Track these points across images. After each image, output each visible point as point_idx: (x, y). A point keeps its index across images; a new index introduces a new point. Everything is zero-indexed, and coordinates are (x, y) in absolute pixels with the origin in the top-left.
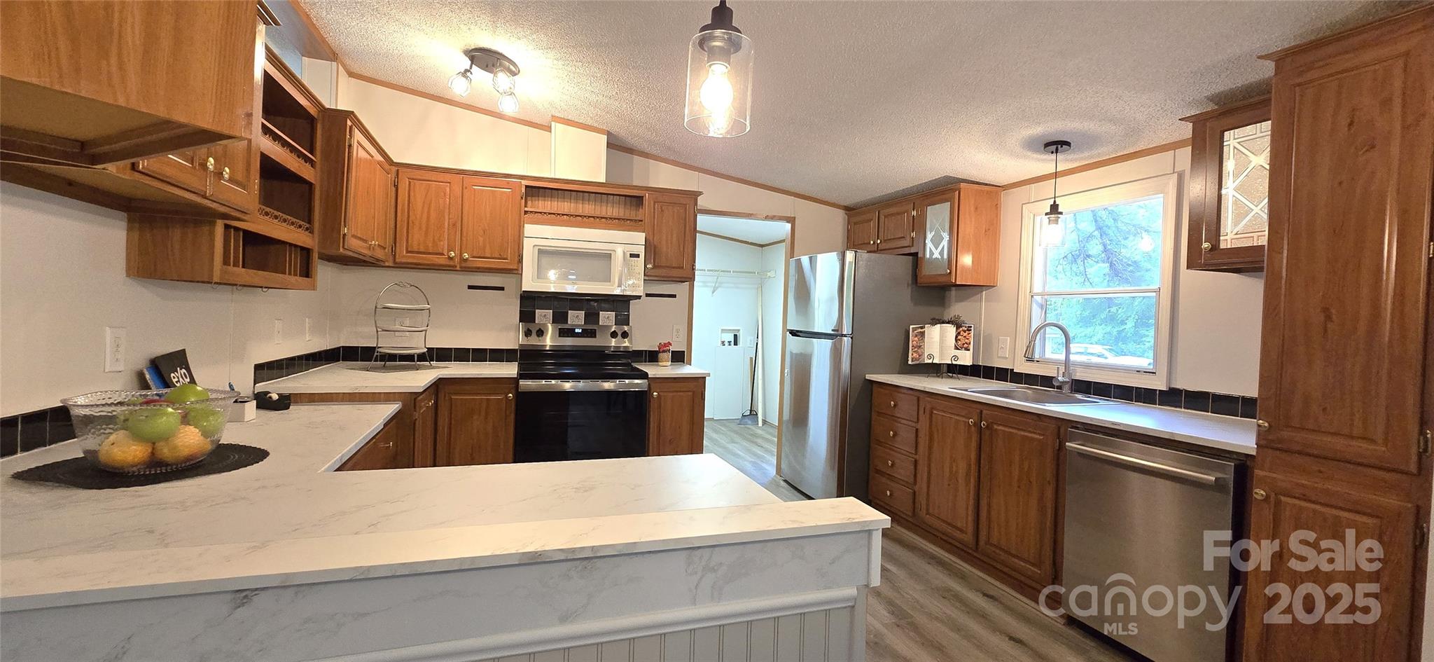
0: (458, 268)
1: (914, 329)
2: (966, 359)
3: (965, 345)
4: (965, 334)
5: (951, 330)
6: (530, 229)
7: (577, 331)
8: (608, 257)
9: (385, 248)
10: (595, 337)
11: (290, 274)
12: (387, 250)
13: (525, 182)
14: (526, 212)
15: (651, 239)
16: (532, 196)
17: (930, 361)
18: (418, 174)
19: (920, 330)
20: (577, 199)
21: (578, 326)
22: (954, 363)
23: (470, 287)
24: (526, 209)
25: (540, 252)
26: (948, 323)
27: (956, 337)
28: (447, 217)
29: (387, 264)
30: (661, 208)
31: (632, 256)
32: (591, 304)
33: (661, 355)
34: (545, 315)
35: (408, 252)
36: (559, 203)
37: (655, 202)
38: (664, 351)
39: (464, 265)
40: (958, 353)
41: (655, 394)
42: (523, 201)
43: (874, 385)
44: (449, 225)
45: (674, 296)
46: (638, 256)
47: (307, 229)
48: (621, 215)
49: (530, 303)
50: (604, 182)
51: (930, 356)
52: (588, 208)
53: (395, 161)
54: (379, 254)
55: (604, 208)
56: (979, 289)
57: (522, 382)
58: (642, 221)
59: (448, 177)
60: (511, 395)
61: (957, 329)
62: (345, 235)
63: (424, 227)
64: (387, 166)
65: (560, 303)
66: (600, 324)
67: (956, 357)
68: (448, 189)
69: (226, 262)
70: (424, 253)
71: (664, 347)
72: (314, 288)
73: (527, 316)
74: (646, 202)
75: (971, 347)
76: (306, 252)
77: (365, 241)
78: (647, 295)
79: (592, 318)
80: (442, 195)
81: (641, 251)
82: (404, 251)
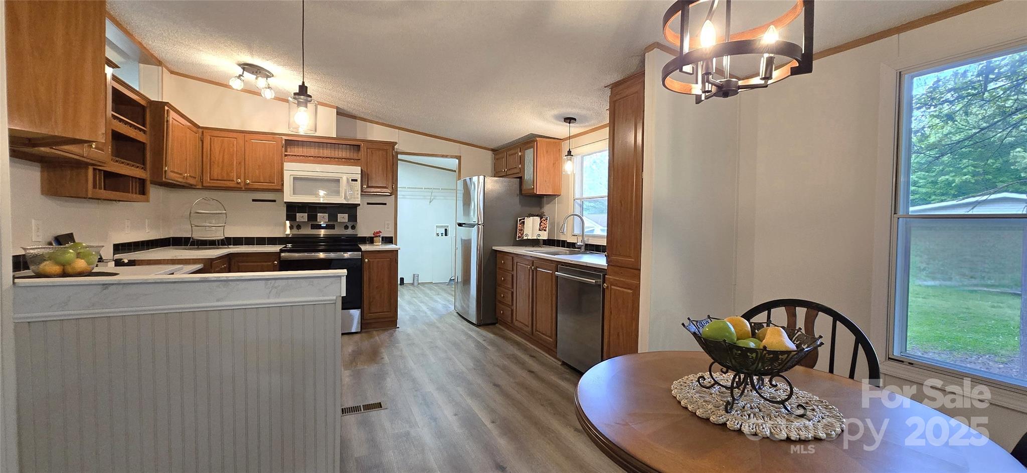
0: (243, 189)
1: (520, 220)
2: (544, 236)
3: (544, 228)
4: (545, 222)
5: (538, 219)
6: (287, 166)
7: (323, 225)
8: (338, 181)
9: (195, 178)
10: (334, 229)
11: (132, 193)
12: (197, 179)
13: (284, 138)
14: (286, 155)
15: (366, 170)
16: (290, 145)
17: (526, 238)
18: (216, 133)
19: (523, 220)
20: (319, 147)
21: (324, 223)
22: (538, 238)
23: (254, 200)
24: (286, 153)
25: (294, 178)
26: (537, 216)
27: (540, 224)
28: (235, 159)
29: (198, 187)
30: (372, 152)
31: (352, 180)
32: (332, 209)
33: (375, 239)
34: (303, 217)
35: (211, 179)
36: (308, 150)
37: (367, 149)
38: (377, 236)
39: (246, 187)
40: (540, 233)
41: (366, 260)
42: (284, 149)
43: (497, 252)
44: (237, 163)
45: (385, 204)
46: (356, 180)
47: (142, 168)
48: (348, 156)
49: (293, 209)
50: (335, 137)
51: (527, 235)
52: (327, 152)
53: (201, 126)
54: (192, 181)
55: (337, 152)
56: (554, 197)
57: (283, 254)
58: (360, 160)
59: (235, 135)
60: (276, 262)
61: (541, 219)
62: (166, 171)
63: (221, 165)
64: (195, 129)
65: (312, 209)
66: (338, 221)
67: (539, 235)
68: (235, 142)
70: (221, 180)
71: (377, 234)
72: (147, 201)
73: (291, 217)
74: (362, 149)
75: (547, 229)
76: (142, 182)
77: (181, 174)
78: (368, 204)
79: (333, 218)
80: (232, 145)
81: (359, 177)
82: (209, 179)
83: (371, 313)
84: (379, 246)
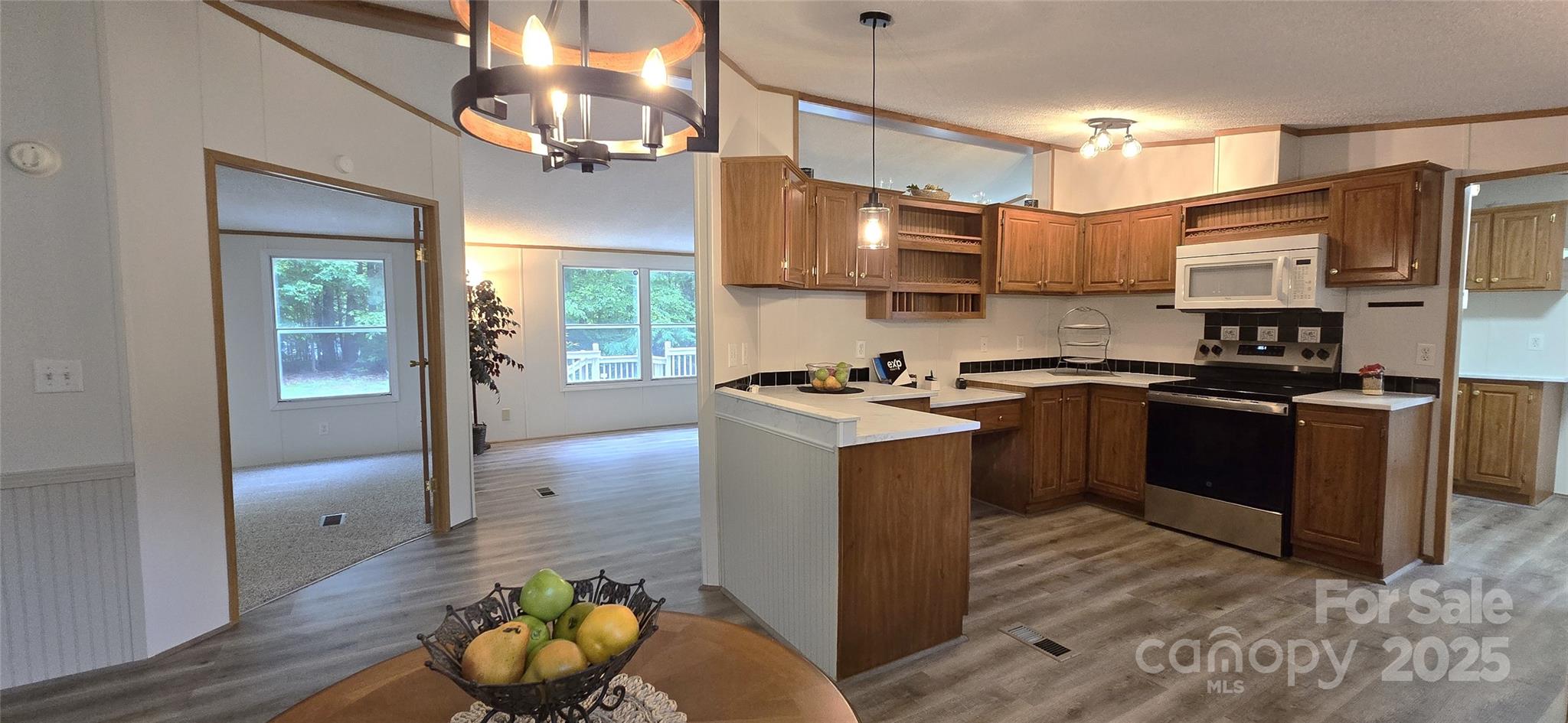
0: (1128, 292)
6: (1184, 251)
7: (1260, 348)
8: (1269, 267)
9: (1071, 283)
10: (1282, 355)
11: (958, 310)
12: (1073, 284)
13: (1186, 205)
14: (1188, 233)
15: (1339, 238)
16: (1202, 215)
18: (1099, 219)
20: (1250, 207)
21: (1263, 343)
23: (1159, 307)
24: (1188, 230)
25: (1193, 270)
28: (1118, 251)
29: (1080, 293)
30: (1355, 197)
31: (1299, 262)
32: (1288, 320)
33: (1366, 381)
34: (1231, 332)
35: (1092, 283)
36: (1230, 216)
37: (1344, 192)
38: (1370, 376)
39: (1132, 289)
41: (1301, 419)
42: (1184, 224)
44: (1120, 255)
45: (1420, 304)
46: (1308, 262)
47: (976, 282)
48: (1309, 215)
49: (1214, 320)
50: (1277, 183)
52: (1265, 215)
53: (1081, 214)
54: (1060, 288)
55: (1285, 211)
57: (1151, 392)
58: (1327, 217)
59: (1119, 217)
60: (1143, 403)
62: (1000, 283)
63: (1102, 261)
64: (1069, 220)
65: (1250, 320)
66: (1299, 341)
68: (1120, 226)
69: (894, 309)
70: (1103, 282)
71: (1370, 371)
72: (982, 317)
73: (1208, 331)
74: (1332, 194)
78: (1371, 305)
79: (1288, 336)
80: (1115, 231)
81: (1313, 255)
82: (1089, 282)
83: (1309, 530)
84: (1373, 399)
